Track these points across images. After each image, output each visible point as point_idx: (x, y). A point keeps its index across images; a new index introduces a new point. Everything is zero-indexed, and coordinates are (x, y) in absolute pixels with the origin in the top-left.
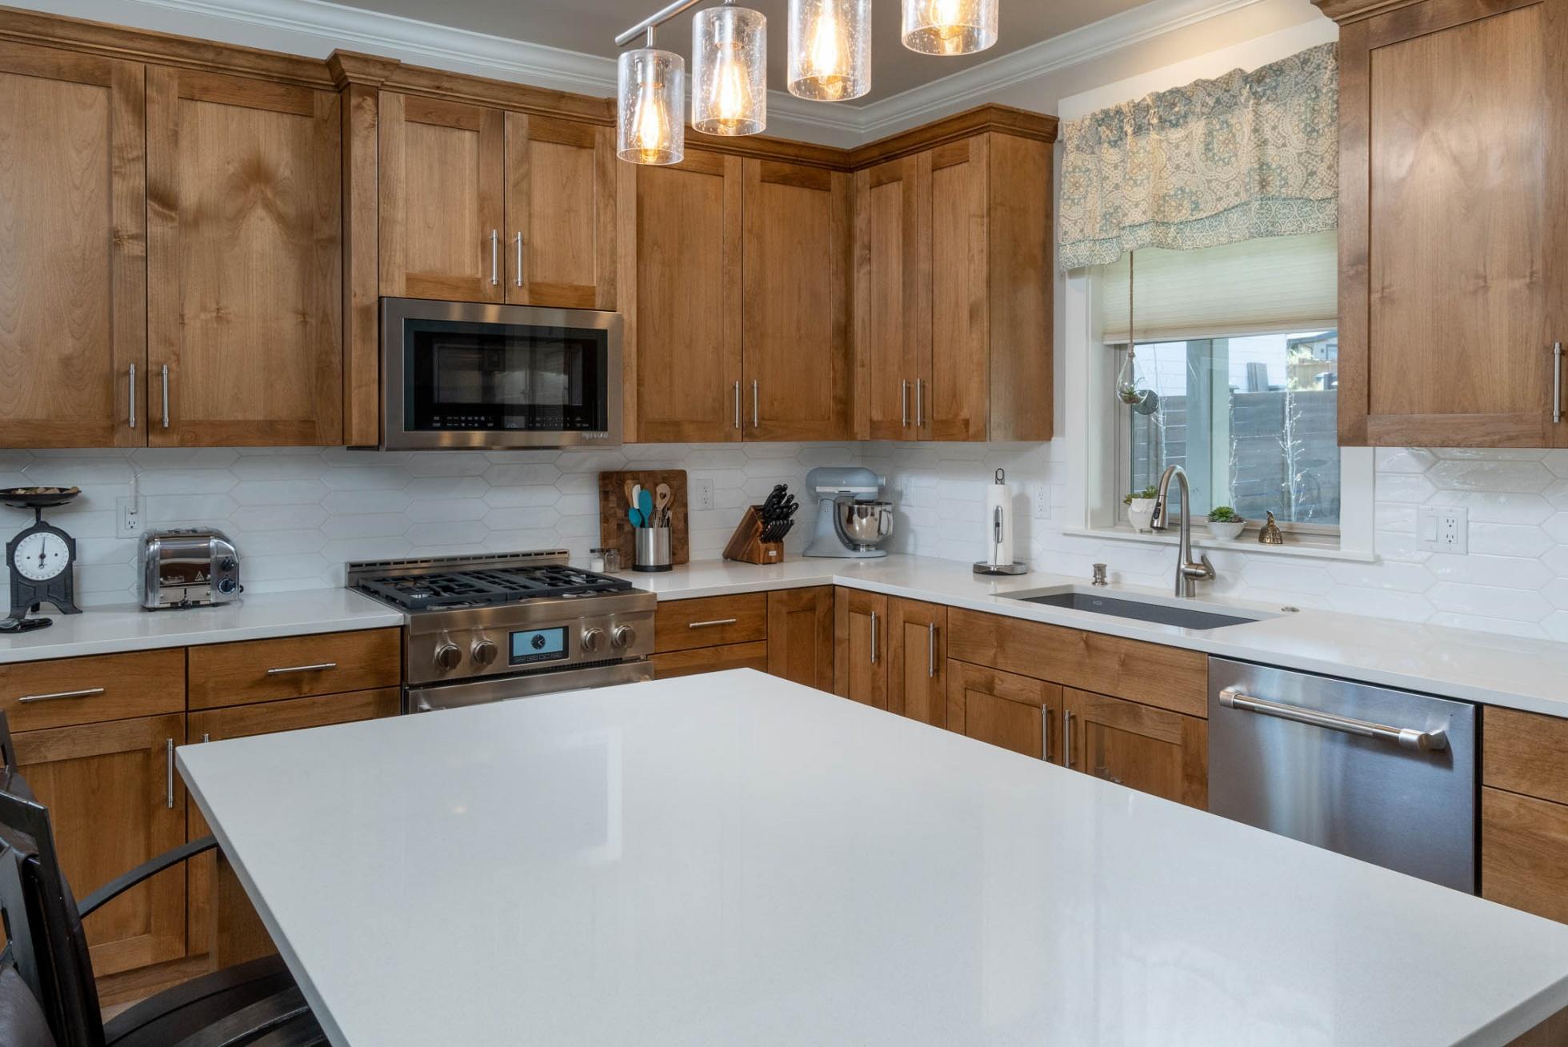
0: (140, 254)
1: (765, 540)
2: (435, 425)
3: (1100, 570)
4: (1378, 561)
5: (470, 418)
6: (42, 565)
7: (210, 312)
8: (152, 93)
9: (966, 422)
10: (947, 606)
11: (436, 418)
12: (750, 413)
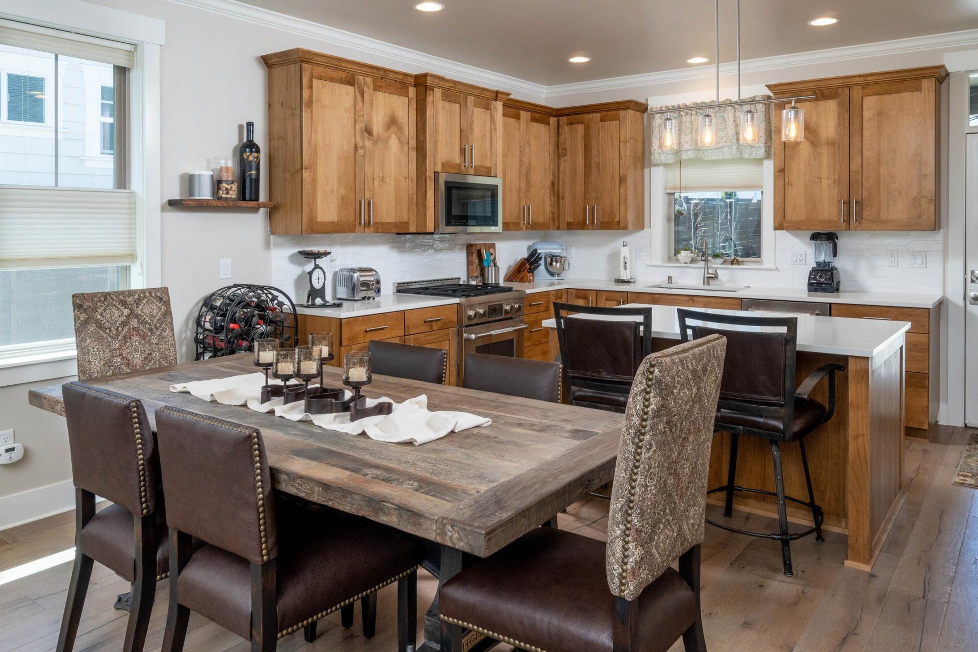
0: (362, 154)
1: (529, 272)
2: (453, 224)
3: (670, 278)
4: (777, 269)
5: (462, 221)
6: (317, 282)
7: (381, 177)
8: (366, 89)
9: (619, 223)
10: (628, 292)
11: (451, 221)
12: (529, 220)
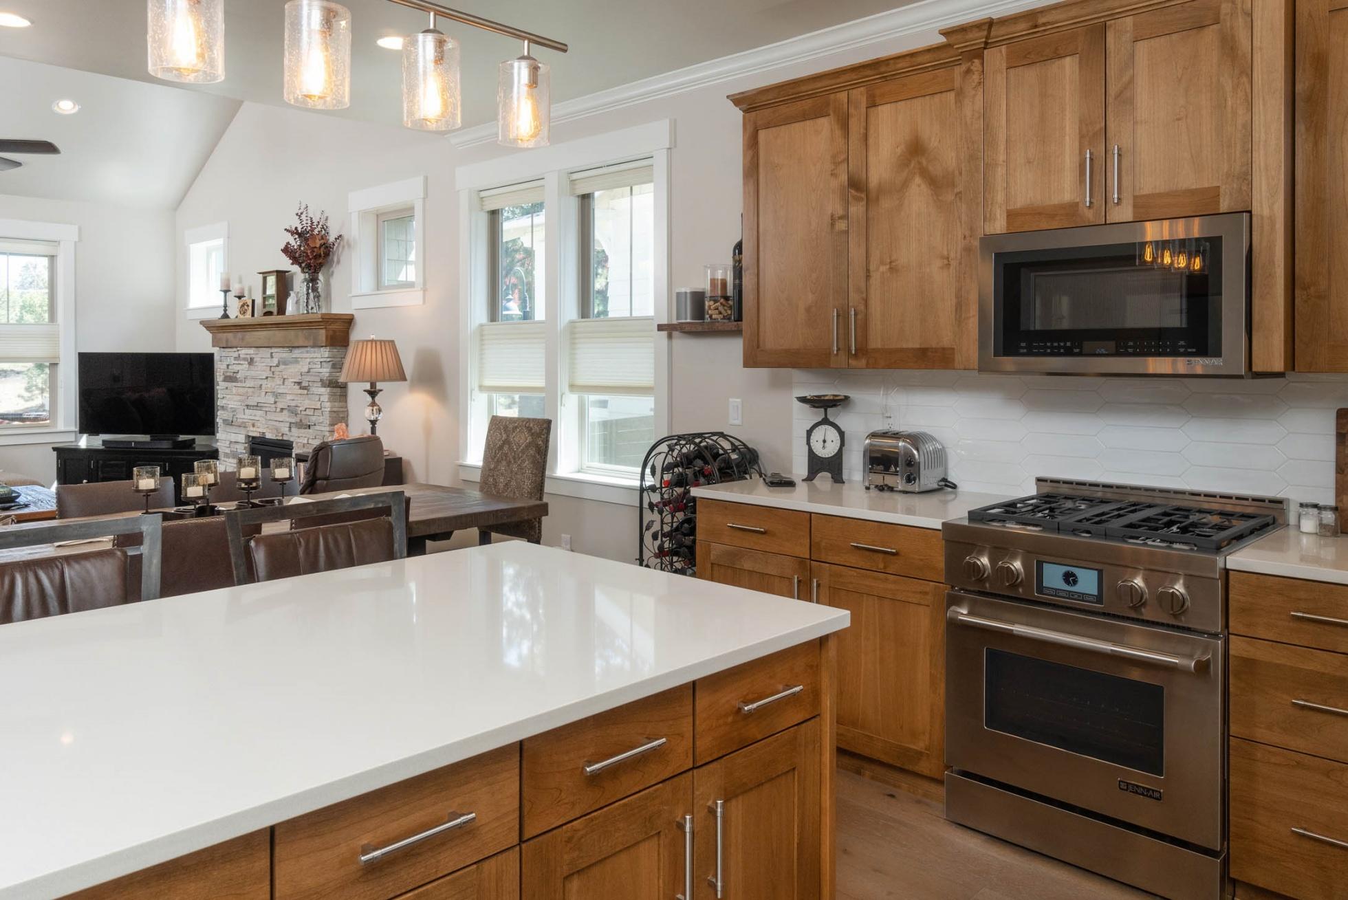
0: (844, 229)
2: (1022, 351)
5: (1056, 344)
6: (824, 447)
7: (886, 264)
8: (852, 111)
11: (1023, 344)
